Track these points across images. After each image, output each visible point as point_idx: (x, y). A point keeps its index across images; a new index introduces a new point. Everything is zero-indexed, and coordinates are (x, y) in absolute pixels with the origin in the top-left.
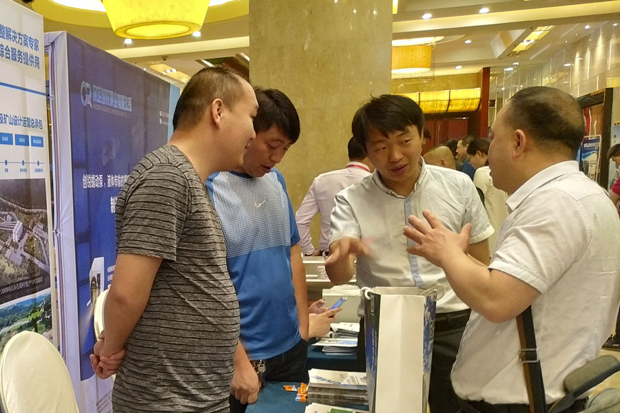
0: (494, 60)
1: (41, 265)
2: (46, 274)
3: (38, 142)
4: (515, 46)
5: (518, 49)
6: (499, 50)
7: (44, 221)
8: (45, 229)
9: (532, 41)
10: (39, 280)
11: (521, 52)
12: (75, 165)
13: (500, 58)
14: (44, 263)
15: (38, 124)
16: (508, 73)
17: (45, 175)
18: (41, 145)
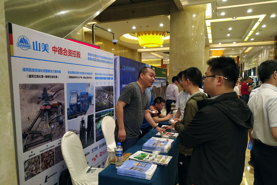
0: (240, 55)
1: (112, 103)
2: (113, 105)
3: (112, 79)
4: (244, 51)
5: (246, 52)
6: (241, 52)
7: (113, 94)
8: (113, 96)
9: (249, 50)
10: (111, 106)
11: (246, 53)
12: (121, 83)
13: (241, 54)
14: (112, 102)
15: (112, 75)
16: (244, 58)
17: (113, 85)
18: (113, 79)
